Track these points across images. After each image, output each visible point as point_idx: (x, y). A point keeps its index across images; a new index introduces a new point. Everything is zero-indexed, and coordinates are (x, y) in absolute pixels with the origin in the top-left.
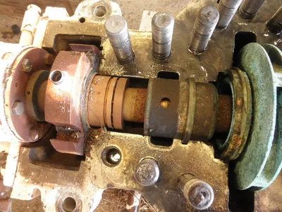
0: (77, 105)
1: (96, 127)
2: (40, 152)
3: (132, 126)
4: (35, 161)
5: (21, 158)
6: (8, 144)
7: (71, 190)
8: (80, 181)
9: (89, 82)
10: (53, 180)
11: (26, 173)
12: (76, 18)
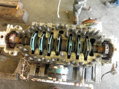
0: (13, 40)
1: (16, 43)
2: (9, 47)
3: (20, 43)
4: (8, 48)
5: (6, 47)
6: (4, 46)
7: (13, 51)
8: (14, 50)
9: (15, 38)
10: (10, 50)
11: (7, 49)
12: (14, 28)
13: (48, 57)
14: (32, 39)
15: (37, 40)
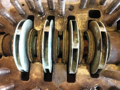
13: (71, 84)
14: (18, 36)
15: (33, 40)
